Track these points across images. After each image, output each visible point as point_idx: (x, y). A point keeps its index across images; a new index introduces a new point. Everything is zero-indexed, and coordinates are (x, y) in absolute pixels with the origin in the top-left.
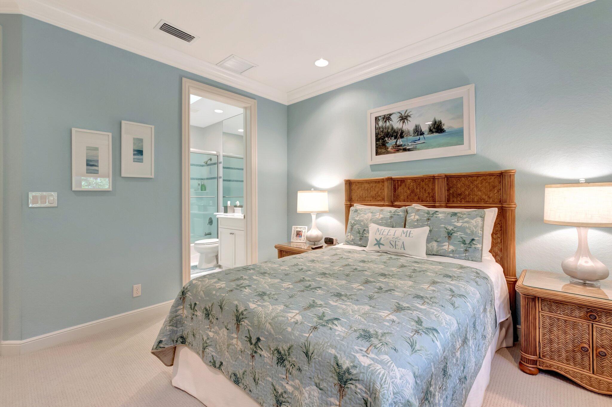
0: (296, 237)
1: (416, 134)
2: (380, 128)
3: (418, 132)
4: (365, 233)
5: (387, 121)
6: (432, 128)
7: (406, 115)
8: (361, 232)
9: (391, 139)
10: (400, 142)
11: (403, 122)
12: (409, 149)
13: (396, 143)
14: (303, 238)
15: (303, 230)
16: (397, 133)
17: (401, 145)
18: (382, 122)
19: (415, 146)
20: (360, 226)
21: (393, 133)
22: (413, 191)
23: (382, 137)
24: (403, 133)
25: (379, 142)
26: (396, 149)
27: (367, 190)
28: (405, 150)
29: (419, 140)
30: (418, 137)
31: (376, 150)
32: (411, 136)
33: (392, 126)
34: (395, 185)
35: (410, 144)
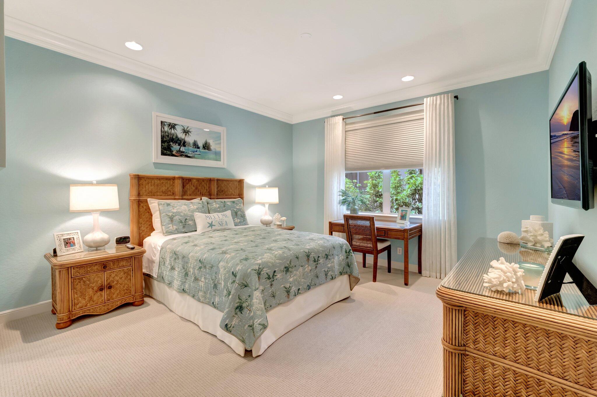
0: (65, 248)
1: (195, 147)
2: (165, 132)
3: (196, 145)
4: (187, 221)
5: (172, 129)
6: (205, 146)
7: (188, 130)
8: (183, 222)
9: (175, 144)
10: (183, 149)
11: (186, 135)
12: (190, 156)
13: (180, 149)
14: (77, 246)
15: (75, 236)
16: (181, 141)
17: (184, 152)
18: (168, 128)
19: (193, 155)
20: (180, 217)
21: (177, 140)
22: (196, 189)
23: (168, 140)
24: (185, 142)
25: (165, 144)
26: (179, 154)
27: (158, 185)
28: (187, 156)
29: (197, 151)
30: (196, 149)
31: (161, 150)
32: (191, 147)
33: (177, 134)
34: (184, 183)
35: (190, 153)
